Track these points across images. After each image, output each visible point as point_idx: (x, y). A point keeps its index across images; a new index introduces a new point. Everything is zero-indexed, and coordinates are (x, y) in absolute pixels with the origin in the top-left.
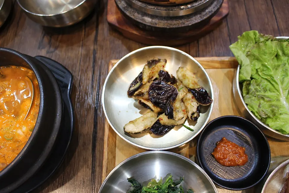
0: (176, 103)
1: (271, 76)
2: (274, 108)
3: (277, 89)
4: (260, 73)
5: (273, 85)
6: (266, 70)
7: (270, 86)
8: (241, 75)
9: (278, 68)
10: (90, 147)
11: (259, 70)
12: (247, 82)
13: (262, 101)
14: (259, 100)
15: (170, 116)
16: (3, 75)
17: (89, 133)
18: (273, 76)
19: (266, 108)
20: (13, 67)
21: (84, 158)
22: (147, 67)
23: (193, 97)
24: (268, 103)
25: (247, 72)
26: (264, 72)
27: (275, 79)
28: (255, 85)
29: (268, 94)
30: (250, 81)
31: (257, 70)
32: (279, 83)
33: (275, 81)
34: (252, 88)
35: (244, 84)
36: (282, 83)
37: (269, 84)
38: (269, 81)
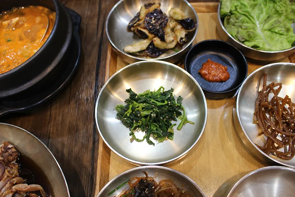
0: (167, 28)
1: (248, 12)
2: (250, 33)
3: (254, 22)
4: (239, 10)
5: (250, 19)
6: (244, 8)
7: (247, 19)
8: (222, 10)
9: (254, 8)
10: (94, 73)
11: (238, 8)
12: (228, 17)
13: (240, 29)
14: (237, 28)
15: (163, 39)
16: (22, 13)
17: (94, 62)
18: (250, 12)
19: (243, 33)
20: (31, 7)
21: (88, 81)
22: (144, 7)
23: (182, 28)
24: (246, 31)
25: (227, 7)
26: (242, 9)
27: (252, 14)
28: (235, 18)
29: (246, 25)
30: (230, 16)
31: (236, 7)
32: (255, 17)
33: (251, 16)
34: (232, 20)
35: (226, 18)
36: (258, 18)
37: (246, 18)
38: (246, 16)
